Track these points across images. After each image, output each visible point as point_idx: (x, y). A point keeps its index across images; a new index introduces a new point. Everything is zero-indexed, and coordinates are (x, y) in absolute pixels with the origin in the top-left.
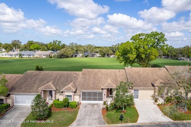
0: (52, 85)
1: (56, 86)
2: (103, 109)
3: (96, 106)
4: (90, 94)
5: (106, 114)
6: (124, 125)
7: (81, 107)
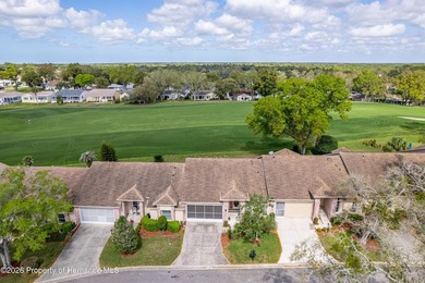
0: (138, 193)
1: (143, 195)
2: (223, 235)
3: (211, 229)
4: (200, 208)
5: (229, 244)
6: (257, 266)
7: (187, 229)
